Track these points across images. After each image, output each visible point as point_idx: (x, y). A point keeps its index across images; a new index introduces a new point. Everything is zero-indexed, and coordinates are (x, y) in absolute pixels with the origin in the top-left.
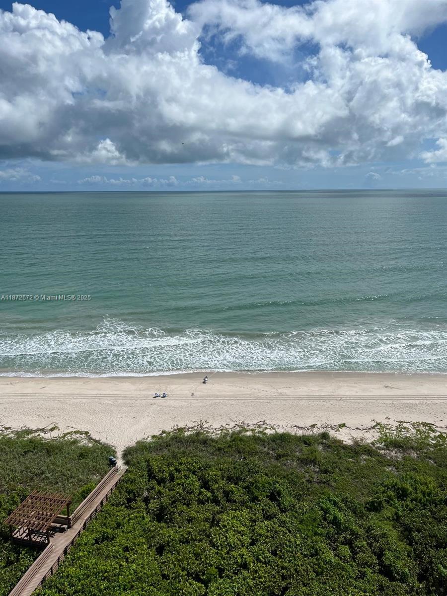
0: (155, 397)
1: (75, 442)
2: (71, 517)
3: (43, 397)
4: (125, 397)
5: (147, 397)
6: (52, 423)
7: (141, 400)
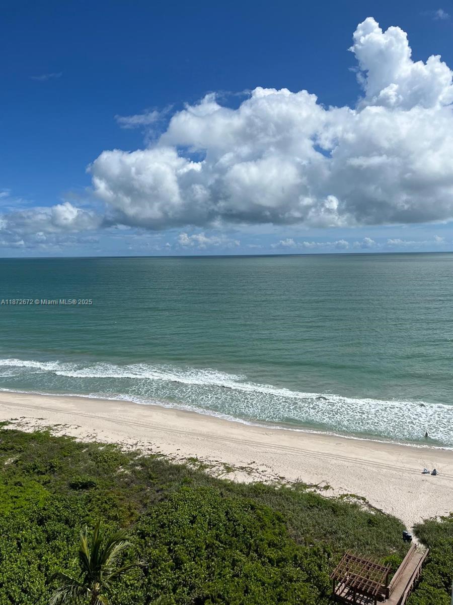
0: (423, 473)
1: (355, 506)
2: (389, 587)
3: (303, 453)
4: (389, 467)
5: (414, 471)
6: (323, 481)
7: (409, 473)
